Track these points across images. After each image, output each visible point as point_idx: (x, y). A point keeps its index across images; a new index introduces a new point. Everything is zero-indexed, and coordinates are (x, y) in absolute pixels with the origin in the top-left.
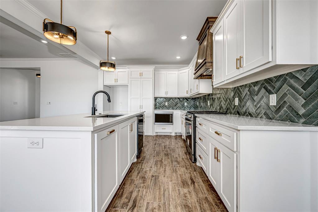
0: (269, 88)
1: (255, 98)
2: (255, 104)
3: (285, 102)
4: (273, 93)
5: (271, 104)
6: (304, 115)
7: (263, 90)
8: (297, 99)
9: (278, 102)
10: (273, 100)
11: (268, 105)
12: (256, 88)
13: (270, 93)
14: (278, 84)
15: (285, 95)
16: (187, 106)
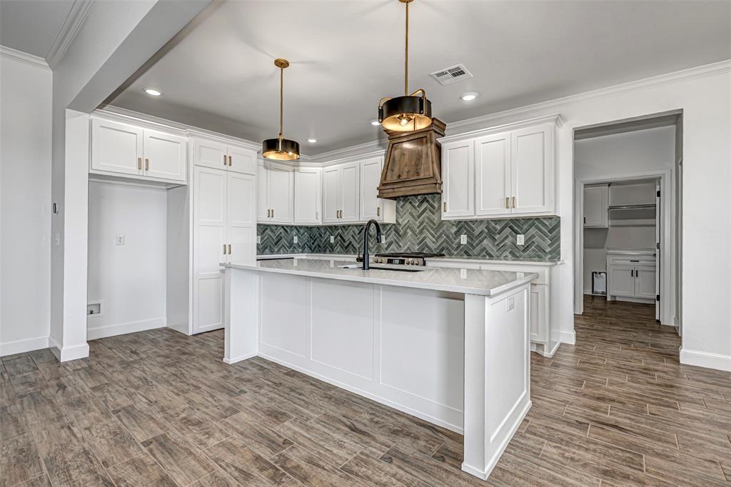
0: (516, 228)
1: (497, 237)
2: (497, 243)
3: (533, 242)
4: (520, 234)
5: (518, 243)
6: (550, 252)
7: (508, 230)
8: (544, 240)
9: (526, 242)
10: (521, 240)
11: (514, 244)
12: (498, 227)
13: (517, 233)
14: (525, 227)
15: (533, 236)
16: (298, 243)
